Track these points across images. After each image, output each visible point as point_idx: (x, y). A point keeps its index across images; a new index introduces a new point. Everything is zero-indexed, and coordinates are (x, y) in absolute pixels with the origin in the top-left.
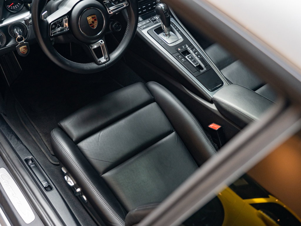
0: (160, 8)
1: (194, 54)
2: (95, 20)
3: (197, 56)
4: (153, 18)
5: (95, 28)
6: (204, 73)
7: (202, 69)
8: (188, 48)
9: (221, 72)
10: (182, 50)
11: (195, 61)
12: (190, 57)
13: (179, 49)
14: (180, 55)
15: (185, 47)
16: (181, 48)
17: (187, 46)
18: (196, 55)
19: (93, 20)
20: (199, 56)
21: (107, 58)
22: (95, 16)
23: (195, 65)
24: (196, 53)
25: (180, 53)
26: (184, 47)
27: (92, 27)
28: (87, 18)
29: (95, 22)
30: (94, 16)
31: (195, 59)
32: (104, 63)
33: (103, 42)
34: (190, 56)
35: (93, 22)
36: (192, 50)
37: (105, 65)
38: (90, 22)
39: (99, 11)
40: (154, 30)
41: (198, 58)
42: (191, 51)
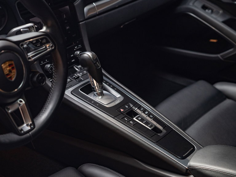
0: (86, 57)
1: (143, 114)
2: (13, 68)
3: (149, 116)
4: (74, 75)
5: (13, 79)
6: (165, 136)
7: (160, 131)
8: (133, 108)
9: (186, 133)
10: (125, 111)
11: (147, 123)
12: (140, 119)
13: (122, 110)
14: (126, 117)
15: (129, 106)
16: (124, 108)
17: (131, 106)
18: (146, 114)
19: (10, 68)
20: (151, 116)
21: (31, 125)
22: (13, 62)
23: (150, 127)
24: (147, 113)
25: (124, 115)
26: (127, 107)
27: (9, 78)
28: (3, 65)
29: (13, 71)
30: (10, 63)
31: (147, 120)
32: (28, 131)
33: (24, 102)
34: (139, 117)
35: (10, 71)
36: (140, 110)
37: (30, 134)
38: (6, 72)
39: (16, 56)
40: (80, 90)
41: (151, 118)
42: (138, 111)
